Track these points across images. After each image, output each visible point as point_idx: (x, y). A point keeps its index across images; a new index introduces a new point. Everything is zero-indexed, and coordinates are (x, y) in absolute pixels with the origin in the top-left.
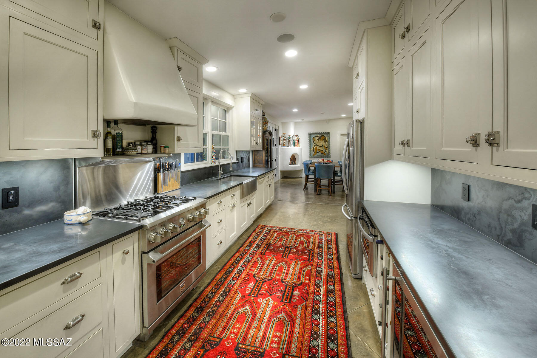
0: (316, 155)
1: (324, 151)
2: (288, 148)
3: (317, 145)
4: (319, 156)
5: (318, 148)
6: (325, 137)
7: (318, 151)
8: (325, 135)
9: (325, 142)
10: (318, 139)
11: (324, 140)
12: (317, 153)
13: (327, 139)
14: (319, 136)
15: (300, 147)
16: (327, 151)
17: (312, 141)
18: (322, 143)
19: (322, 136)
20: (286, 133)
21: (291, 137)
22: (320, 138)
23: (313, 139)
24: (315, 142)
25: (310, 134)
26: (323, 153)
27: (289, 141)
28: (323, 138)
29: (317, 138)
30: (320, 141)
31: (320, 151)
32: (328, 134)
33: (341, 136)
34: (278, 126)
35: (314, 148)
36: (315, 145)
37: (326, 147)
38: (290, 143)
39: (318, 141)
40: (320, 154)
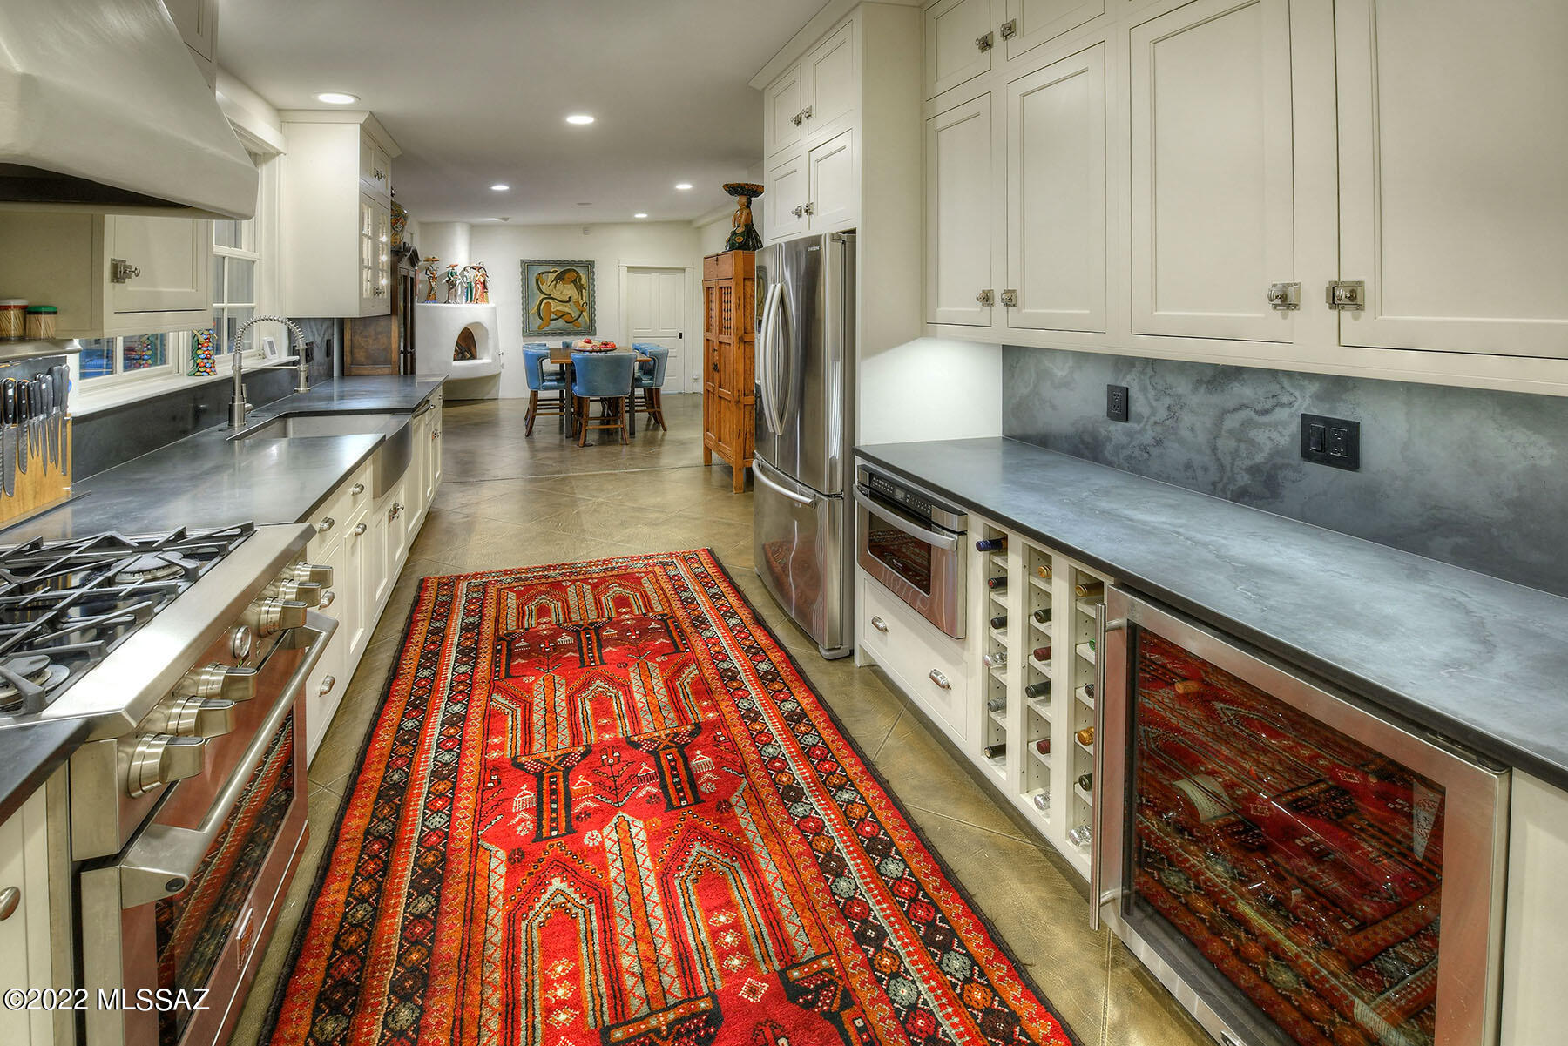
0: (546, 328)
1: (575, 315)
3: (552, 298)
5: (555, 306)
6: (577, 273)
7: (553, 316)
8: (578, 269)
9: (580, 288)
10: (556, 279)
11: (574, 281)
12: (551, 320)
13: (584, 281)
14: (559, 270)
16: (585, 314)
17: (535, 285)
18: (568, 290)
19: (569, 270)
20: (437, 258)
21: (458, 270)
22: (560, 277)
23: (537, 280)
24: (544, 288)
25: (527, 265)
26: (573, 322)
27: (452, 284)
28: (570, 276)
29: (552, 277)
30: (560, 285)
31: (563, 315)
32: (589, 266)
33: (628, 271)
34: (412, 234)
35: (542, 307)
36: (543, 299)
37: (581, 303)
38: (453, 290)
39: (555, 287)
40: (560, 323)
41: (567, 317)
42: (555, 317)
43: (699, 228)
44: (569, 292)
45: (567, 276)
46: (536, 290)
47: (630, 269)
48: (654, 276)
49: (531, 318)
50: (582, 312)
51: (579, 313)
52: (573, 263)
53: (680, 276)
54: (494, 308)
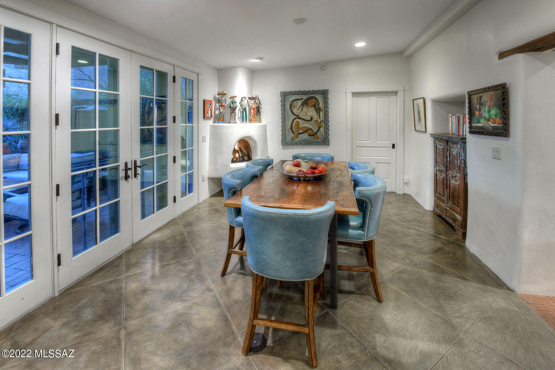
0: (296, 140)
1: (315, 130)
2: (230, 127)
3: (300, 118)
4: (303, 140)
5: (303, 124)
6: (317, 99)
7: (301, 131)
8: (317, 97)
9: (318, 110)
10: (302, 105)
11: (314, 106)
12: (300, 136)
13: (321, 105)
14: (305, 97)
15: (263, 123)
16: (322, 129)
17: (289, 109)
18: (310, 112)
19: (312, 98)
20: (225, 92)
21: (238, 100)
22: (305, 103)
23: (291, 106)
24: (295, 111)
25: (284, 95)
26: (314, 135)
27: (233, 110)
28: (312, 102)
29: (300, 103)
30: (305, 109)
31: (306, 130)
32: (325, 93)
33: (353, 96)
34: (198, 74)
35: (293, 125)
36: (294, 119)
37: (319, 121)
38: (233, 114)
39: (302, 110)
40: (305, 136)
41: (310, 132)
42: (302, 132)
43: (410, 57)
44: (311, 114)
45: (310, 101)
46: (290, 112)
47: (355, 94)
48: (373, 99)
49: (287, 132)
50: (319, 128)
51: (318, 128)
52: (314, 92)
53: (393, 98)
54: (265, 127)
